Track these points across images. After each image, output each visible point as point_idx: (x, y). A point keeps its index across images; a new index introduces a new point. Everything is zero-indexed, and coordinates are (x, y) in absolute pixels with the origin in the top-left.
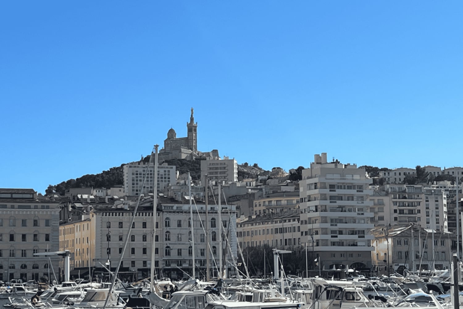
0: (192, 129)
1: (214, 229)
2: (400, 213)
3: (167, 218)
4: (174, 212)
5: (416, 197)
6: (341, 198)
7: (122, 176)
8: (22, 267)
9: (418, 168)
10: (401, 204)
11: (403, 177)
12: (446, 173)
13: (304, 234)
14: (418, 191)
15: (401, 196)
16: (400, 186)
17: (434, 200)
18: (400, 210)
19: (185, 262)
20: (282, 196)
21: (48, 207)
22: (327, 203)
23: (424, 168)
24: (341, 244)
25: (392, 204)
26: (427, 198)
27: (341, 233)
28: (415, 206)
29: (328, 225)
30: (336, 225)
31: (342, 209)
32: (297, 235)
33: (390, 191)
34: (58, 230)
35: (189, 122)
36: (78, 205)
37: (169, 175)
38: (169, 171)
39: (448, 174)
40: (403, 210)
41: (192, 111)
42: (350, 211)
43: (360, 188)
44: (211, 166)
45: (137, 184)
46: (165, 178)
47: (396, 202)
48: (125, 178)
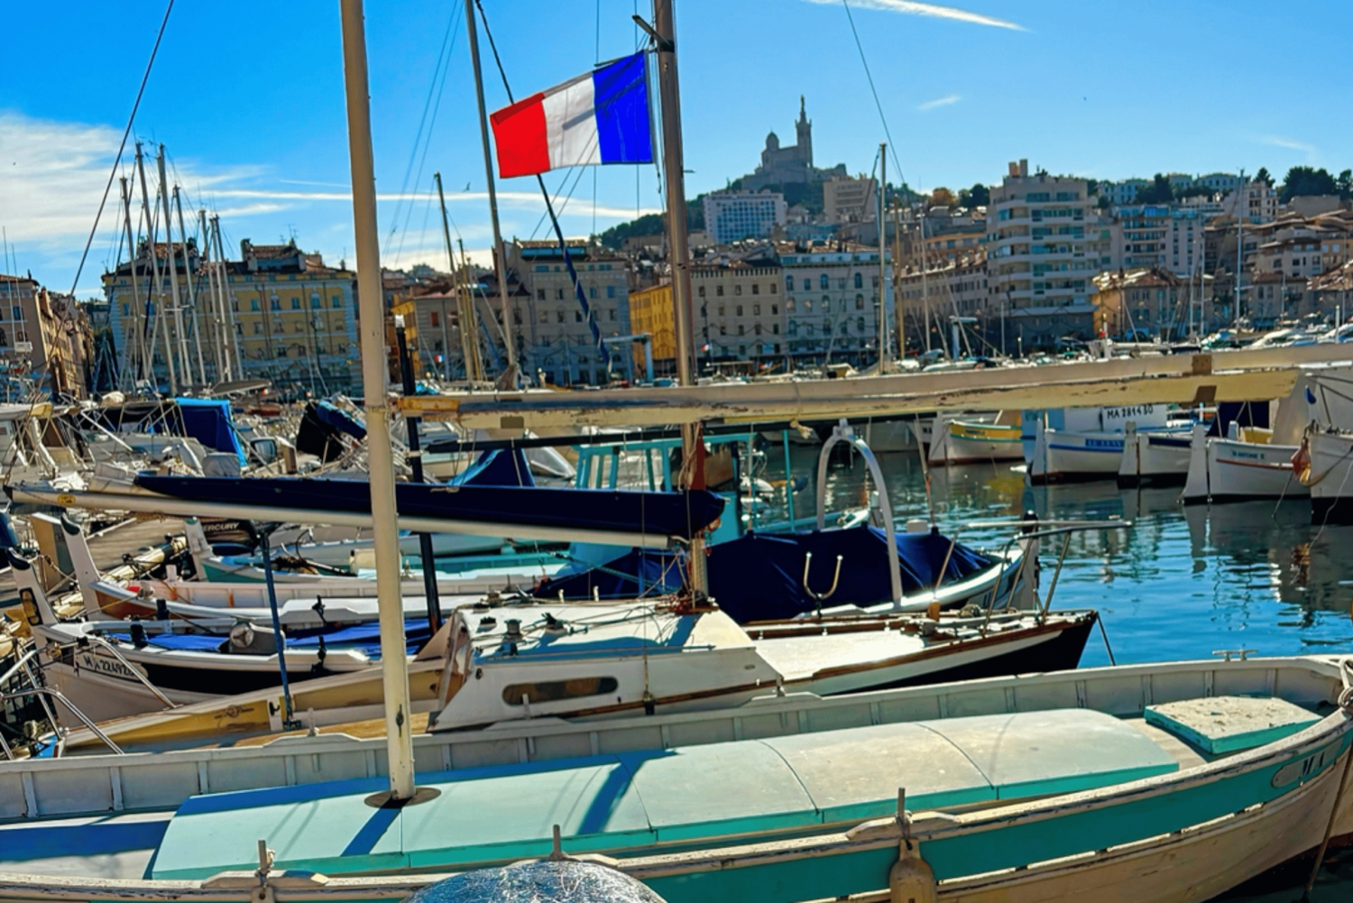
0: (804, 130)
1: (859, 291)
2: (1135, 251)
3: (789, 277)
4: (799, 267)
5: (1159, 223)
6: (1049, 231)
7: (701, 214)
8: (580, 361)
9: (1158, 177)
10: (1137, 236)
11: (1134, 193)
12: (1200, 184)
13: (993, 291)
14: (1163, 214)
15: (1137, 224)
16: (1135, 207)
17: (1187, 226)
18: (1135, 246)
19: (818, 345)
20: (955, 233)
21: (609, 268)
22: (1029, 239)
23: (1168, 178)
24: (1050, 303)
25: (1123, 237)
26: (1176, 224)
27: (1049, 286)
28: (1157, 238)
29: (1030, 276)
30: (1042, 275)
31: (1051, 247)
32: (983, 293)
33: (1120, 216)
34: (627, 303)
35: (799, 120)
36: (646, 263)
37: (773, 208)
38: (773, 203)
39: (1204, 186)
40: (1139, 246)
41: (803, 100)
42: (1063, 250)
43: (1079, 214)
44: (841, 191)
45: (726, 226)
46: (768, 214)
47: (1130, 234)
48: (707, 217)
